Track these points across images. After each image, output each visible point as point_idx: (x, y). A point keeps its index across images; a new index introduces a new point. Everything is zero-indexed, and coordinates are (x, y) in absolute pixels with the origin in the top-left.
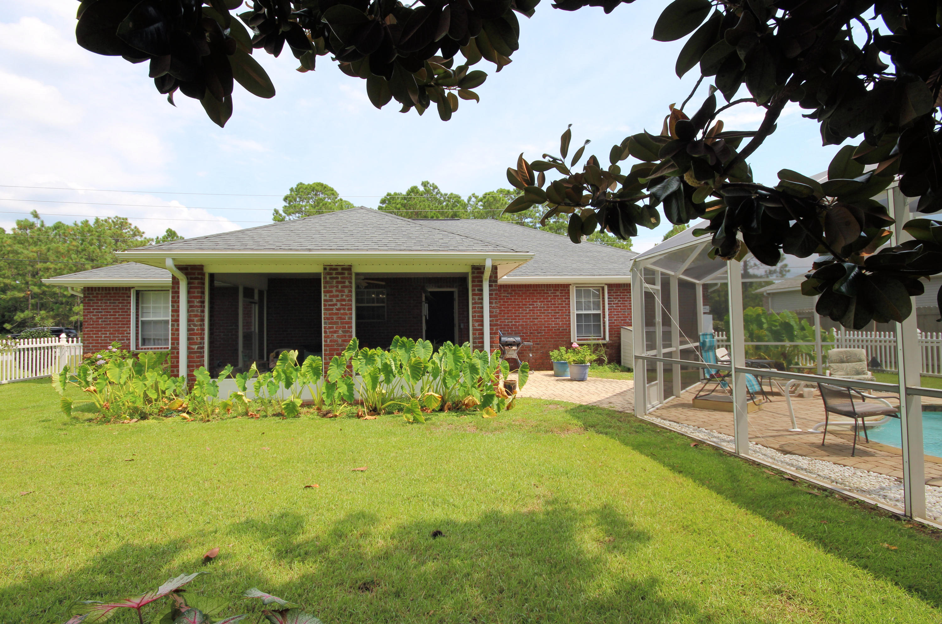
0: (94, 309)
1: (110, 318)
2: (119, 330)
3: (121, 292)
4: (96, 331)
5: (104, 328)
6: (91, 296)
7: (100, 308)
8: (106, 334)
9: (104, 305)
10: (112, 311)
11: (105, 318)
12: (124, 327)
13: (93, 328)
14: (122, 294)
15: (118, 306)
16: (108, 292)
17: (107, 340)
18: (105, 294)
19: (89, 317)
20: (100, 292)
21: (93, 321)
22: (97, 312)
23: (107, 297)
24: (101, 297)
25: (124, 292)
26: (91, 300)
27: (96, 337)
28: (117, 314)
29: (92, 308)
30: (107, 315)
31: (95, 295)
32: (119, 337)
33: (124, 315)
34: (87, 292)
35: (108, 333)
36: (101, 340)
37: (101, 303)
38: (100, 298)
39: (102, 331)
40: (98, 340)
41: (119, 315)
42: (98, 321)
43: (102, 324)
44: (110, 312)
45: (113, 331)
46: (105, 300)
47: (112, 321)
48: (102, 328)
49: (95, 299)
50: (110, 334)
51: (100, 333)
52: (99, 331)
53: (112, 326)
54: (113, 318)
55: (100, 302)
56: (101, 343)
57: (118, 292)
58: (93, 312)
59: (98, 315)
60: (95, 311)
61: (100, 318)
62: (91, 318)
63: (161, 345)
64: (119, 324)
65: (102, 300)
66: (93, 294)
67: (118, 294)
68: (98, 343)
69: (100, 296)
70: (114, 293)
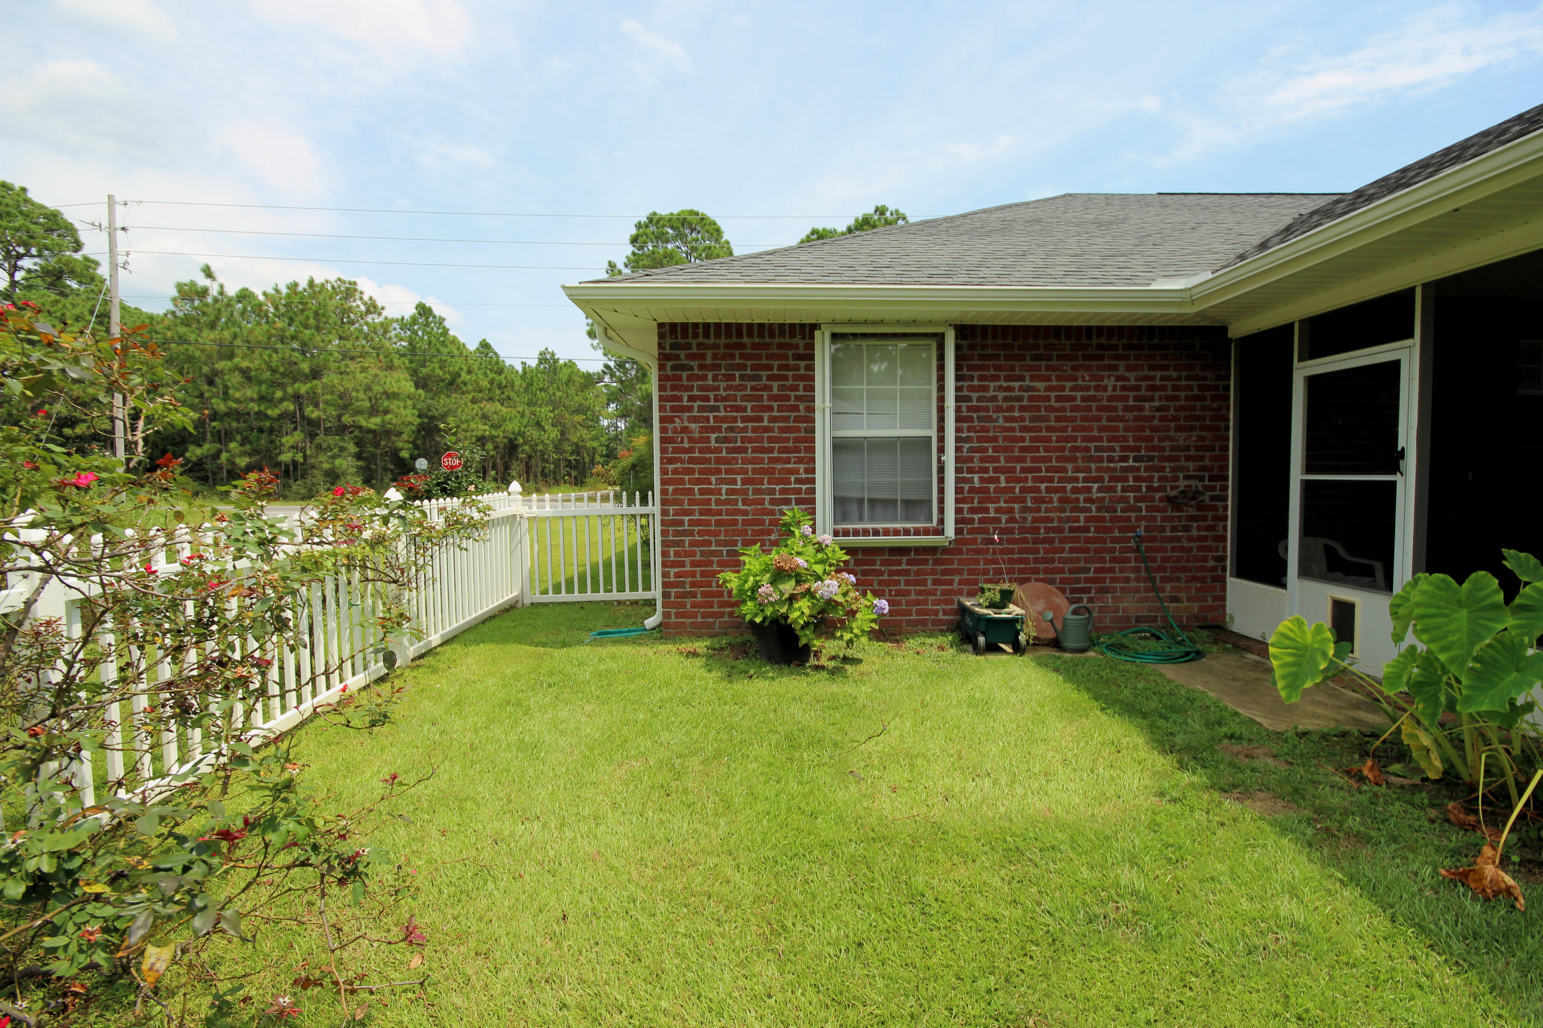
0: (692, 399)
1: (745, 430)
2: (771, 471)
3: (777, 340)
4: (701, 472)
5: (727, 461)
6: (682, 354)
7: (711, 395)
8: (734, 482)
9: (723, 385)
10: (749, 405)
11: (730, 429)
12: (788, 461)
13: (691, 460)
14: (781, 346)
15: (769, 388)
16: (734, 340)
17: (736, 502)
18: (727, 346)
19: (678, 424)
20: (711, 341)
21: (691, 440)
22: (702, 408)
23: (732, 357)
24: (715, 357)
25: (788, 340)
26: (683, 368)
27: (702, 492)
28: (766, 416)
29: (685, 395)
30: (735, 420)
31: (695, 350)
32: (773, 491)
33: (786, 419)
34: (669, 341)
35: (739, 478)
36: (718, 502)
37: (715, 378)
38: (709, 361)
39: (718, 472)
40: (708, 502)
41: (773, 419)
42: (708, 440)
43: (719, 450)
44: (744, 409)
45: (754, 471)
46: (728, 368)
47: (750, 440)
48: (718, 461)
49: (695, 364)
50: (744, 482)
51: (713, 479)
52: (710, 472)
53: (750, 454)
54: (755, 430)
55: (710, 375)
56: (719, 513)
57: (767, 340)
58: (689, 409)
59: (707, 419)
60: (696, 405)
61: (714, 430)
62: (685, 430)
63: (895, 520)
64: (771, 450)
65: (717, 367)
66: (688, 346)
67: (767, 346)
68: (709, 512)
69: (709, 353)
70: (755, 346)
